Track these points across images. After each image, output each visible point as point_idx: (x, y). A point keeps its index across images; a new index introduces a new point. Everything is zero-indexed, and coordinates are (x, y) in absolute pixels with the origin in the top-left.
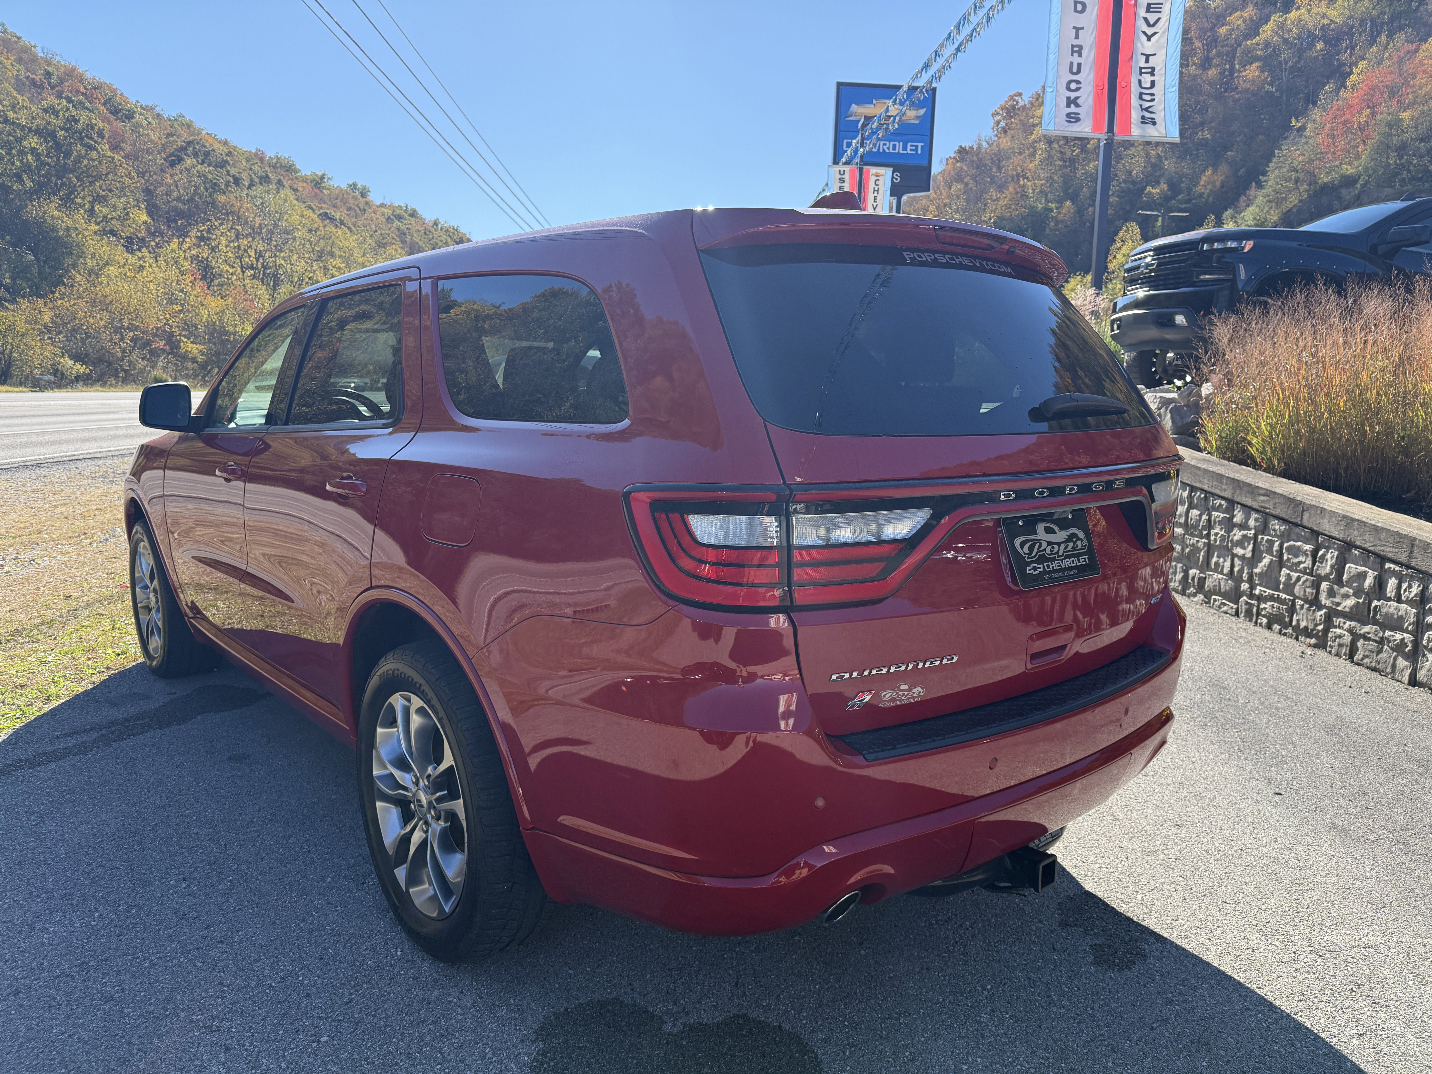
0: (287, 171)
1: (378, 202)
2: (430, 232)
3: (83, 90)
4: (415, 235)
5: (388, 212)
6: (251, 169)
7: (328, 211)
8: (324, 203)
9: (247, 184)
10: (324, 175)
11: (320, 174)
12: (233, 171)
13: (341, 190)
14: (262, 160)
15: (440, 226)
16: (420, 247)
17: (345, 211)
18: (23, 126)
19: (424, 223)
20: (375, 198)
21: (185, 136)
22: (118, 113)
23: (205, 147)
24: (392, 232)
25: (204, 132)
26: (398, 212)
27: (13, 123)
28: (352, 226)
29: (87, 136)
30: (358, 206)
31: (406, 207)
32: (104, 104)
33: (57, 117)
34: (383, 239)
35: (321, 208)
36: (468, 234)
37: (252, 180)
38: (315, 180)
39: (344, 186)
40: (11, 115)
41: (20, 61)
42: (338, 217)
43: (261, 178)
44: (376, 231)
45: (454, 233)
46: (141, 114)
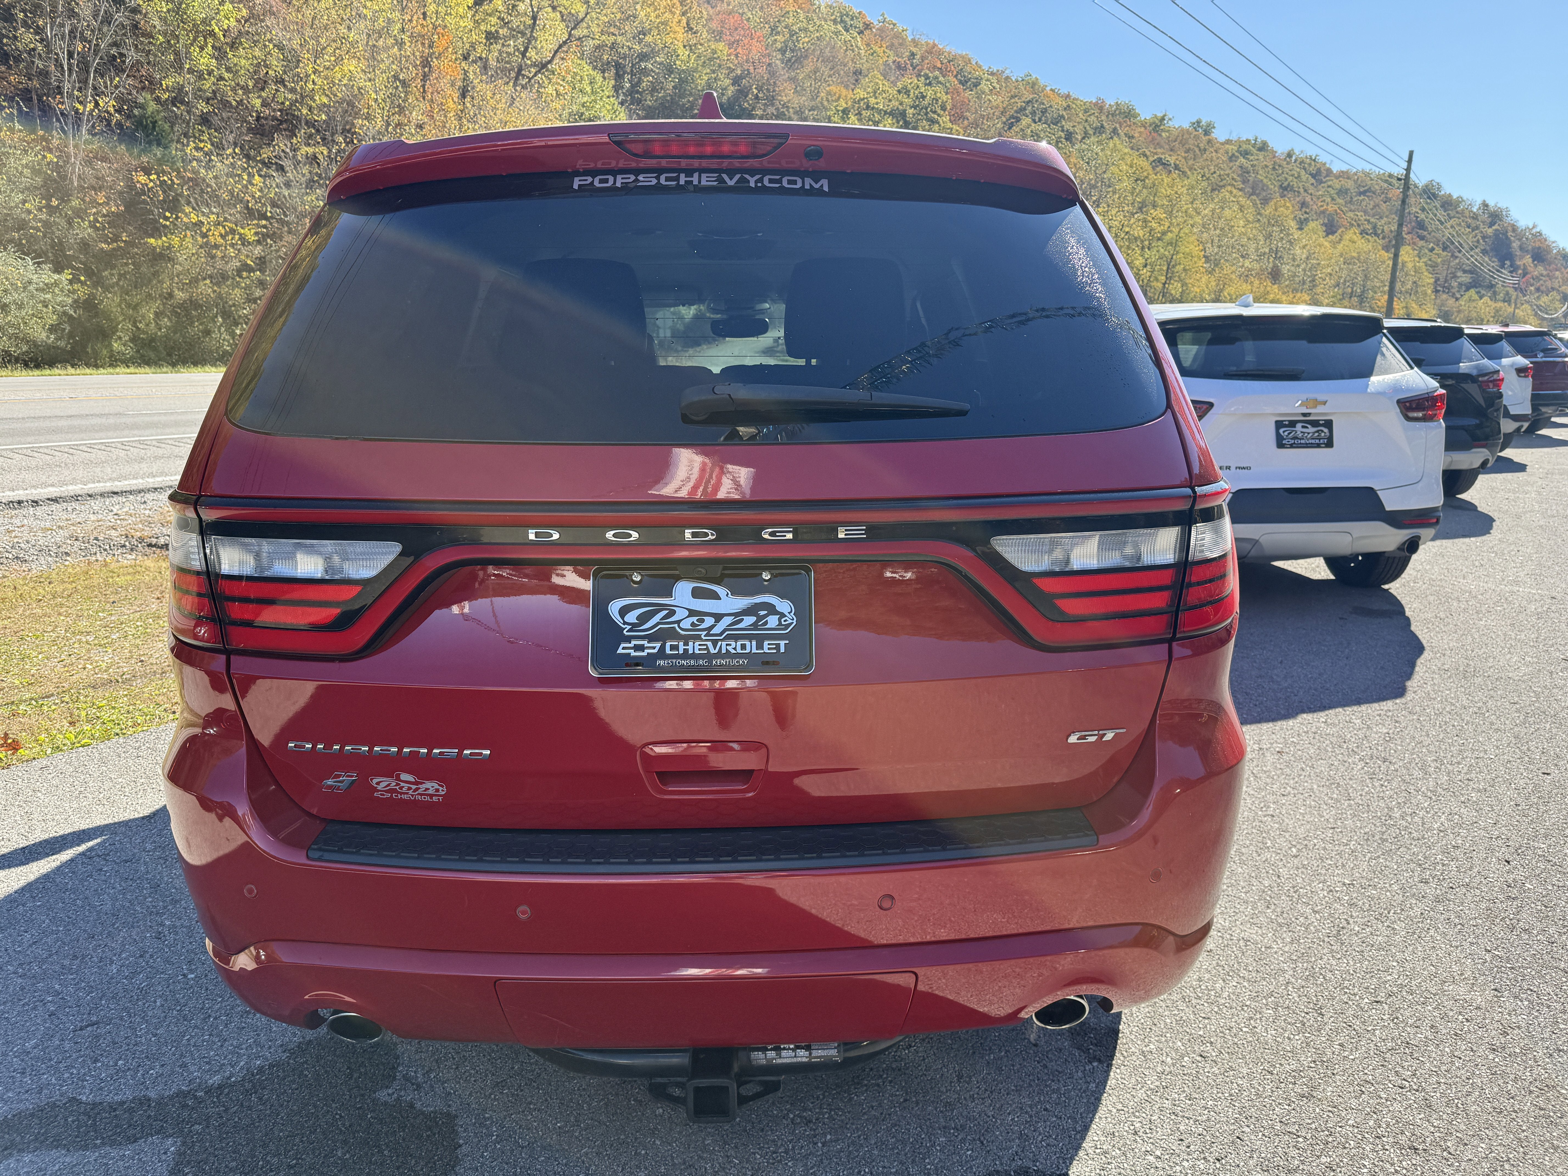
0: (1126, 117)
1: (1222, 139)
2: (1280, 166)
3: (939, 65)
4: (1261, 172)
5: (1232, 148)
6: (1086, 121)
7: (1163, 157)
8: (1161, 147)
9: (1079, 137)
10: (1165, 115)
11: (1160, 115)
12: (1068, 126)
13: (1182, 130)
14: (1101, 109)
15: (1294, 158)
16: (1264, 185)
17: (1183, 154)
18: (881, 110)
19: (1274, 157)
20: (1219, 135)
21: (1028, 96)
22: (967, 82)
23: (1043, 104)
24: (1233, 172)
25: (1048, 89)
26: (1244, 147)
27: (873, 108)
28: (1187, 170)
29: (931, 111)
30: (1198, 146)
31: (1256, 140)
32: (956, 76)
33: (909, 95)
34: (1222, 180)
35: (1156, 154)
36: (1328, 162)
37: (1086, 133)
38: (1154, 123)
39: (1186, 125)
40: (872, 101)
41: (891, 47)
42: (1172, 162)
43: (1096, 129)
44: (1215, 172)
45: (1310, 164)
46: (988, 80)
